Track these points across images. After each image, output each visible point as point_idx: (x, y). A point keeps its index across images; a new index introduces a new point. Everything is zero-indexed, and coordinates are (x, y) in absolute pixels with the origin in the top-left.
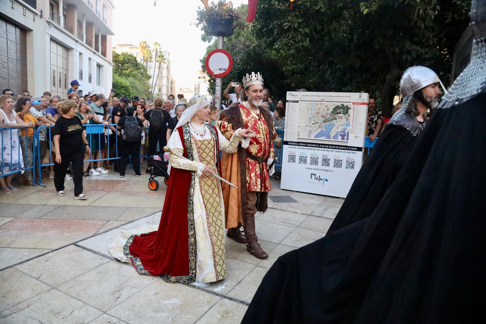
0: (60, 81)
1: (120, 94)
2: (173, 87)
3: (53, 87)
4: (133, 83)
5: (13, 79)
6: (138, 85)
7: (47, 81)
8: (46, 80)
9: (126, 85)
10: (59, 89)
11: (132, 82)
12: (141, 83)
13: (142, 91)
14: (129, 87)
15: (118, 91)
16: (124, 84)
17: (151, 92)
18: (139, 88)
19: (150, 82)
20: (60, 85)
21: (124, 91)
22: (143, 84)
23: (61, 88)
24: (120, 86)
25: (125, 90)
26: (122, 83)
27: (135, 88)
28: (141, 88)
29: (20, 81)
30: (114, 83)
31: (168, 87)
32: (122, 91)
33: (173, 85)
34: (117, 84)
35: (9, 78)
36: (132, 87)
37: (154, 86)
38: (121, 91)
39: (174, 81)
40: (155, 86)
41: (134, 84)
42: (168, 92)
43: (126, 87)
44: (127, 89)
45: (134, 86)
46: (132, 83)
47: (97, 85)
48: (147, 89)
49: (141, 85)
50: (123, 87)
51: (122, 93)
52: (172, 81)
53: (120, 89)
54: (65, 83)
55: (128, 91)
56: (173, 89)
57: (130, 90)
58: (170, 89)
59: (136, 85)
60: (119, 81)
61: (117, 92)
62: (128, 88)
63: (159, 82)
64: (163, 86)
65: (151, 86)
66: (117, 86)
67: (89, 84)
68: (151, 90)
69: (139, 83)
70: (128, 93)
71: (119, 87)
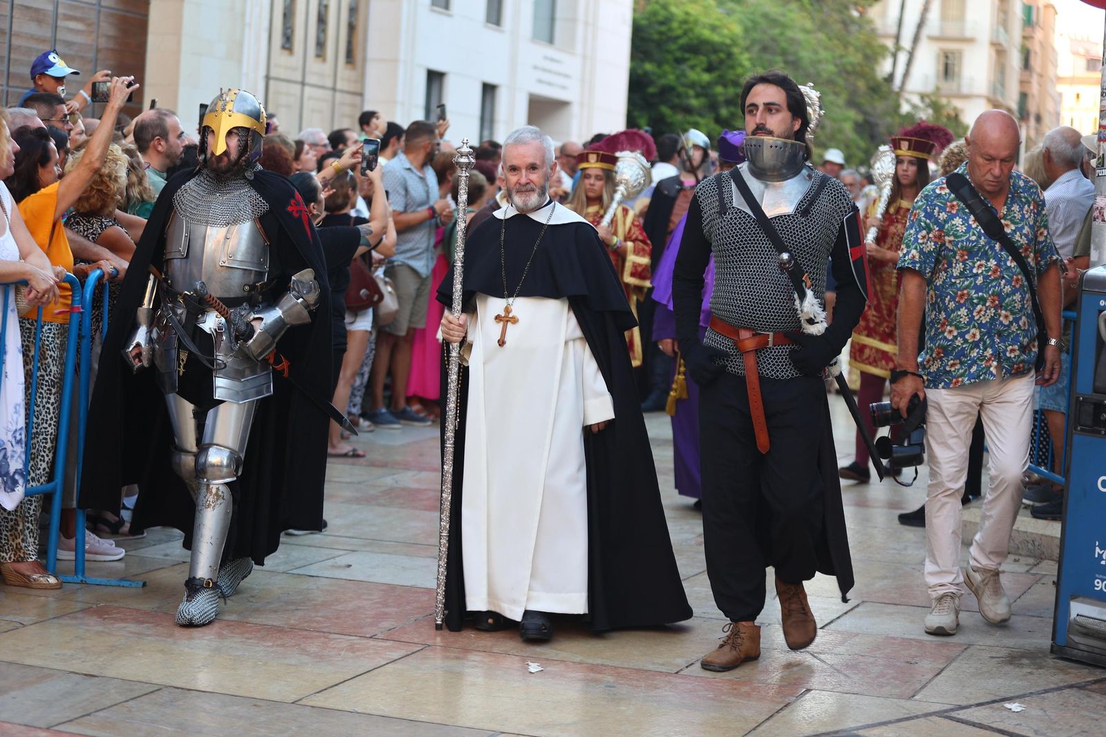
0: (322, 20)
1: (679, 96)
2: (1035, 47)
3: (280, 57)
4: (774, 22)
5: (78, 14)
6: (800, 36)
7: (247, 20)
8: (243, 15)
9: (716, 38)
10: (314, 65)
11: (765, 16)
12: (823, 26)
13: (825, 75)
14: (735, 50)
15: (664, 75)
16: (707, 34)
17: (890, 78)
18: (805, 55)
19: (884, 14)
20: (321, 45)
21: (706, 77)
22: (838, 27)
23: (324, 60)
24: (682, 41)
25: (710, 69)
26: (696, 22)
27: (784, 53)
28: (824, 54)
29: (107, 28)
30: (644, 22)
31: (1000, 51)
32: (692, 76)
33: (1038, 35)
34: (661, 33)
35: (61, 11)
36: (765, 49)
37: (906, 42)
38: (684, 75)
39: (1048, 6)
40: (916, 39)
41: (776, 31)
42: (1003, 85)
43: (715, 48)
44: (721, 62)
45: (774, 40)
46: (763, 23)
47: (536, 37)
48: (854, 58)
49: (821, 36)
50: (697, 47)
51: (692, 85)
52: (1028, 10)
53: (679, 61)
54: (352, 28)
55: (731, 75)
56: (1036, 62)
57: (739, 70)
58: (1015, 60)
59: (790, 33)
60: (674, 9)
61: (663, 81)
62: (730, 55)
63: (944, 17)
64: (970, 40)
65: (890, 44)
66: (659, 44)
67: (491, 33)
68: (885, 67)
69: (809, 25)
70: (725, 86)
71: (673, 47)
